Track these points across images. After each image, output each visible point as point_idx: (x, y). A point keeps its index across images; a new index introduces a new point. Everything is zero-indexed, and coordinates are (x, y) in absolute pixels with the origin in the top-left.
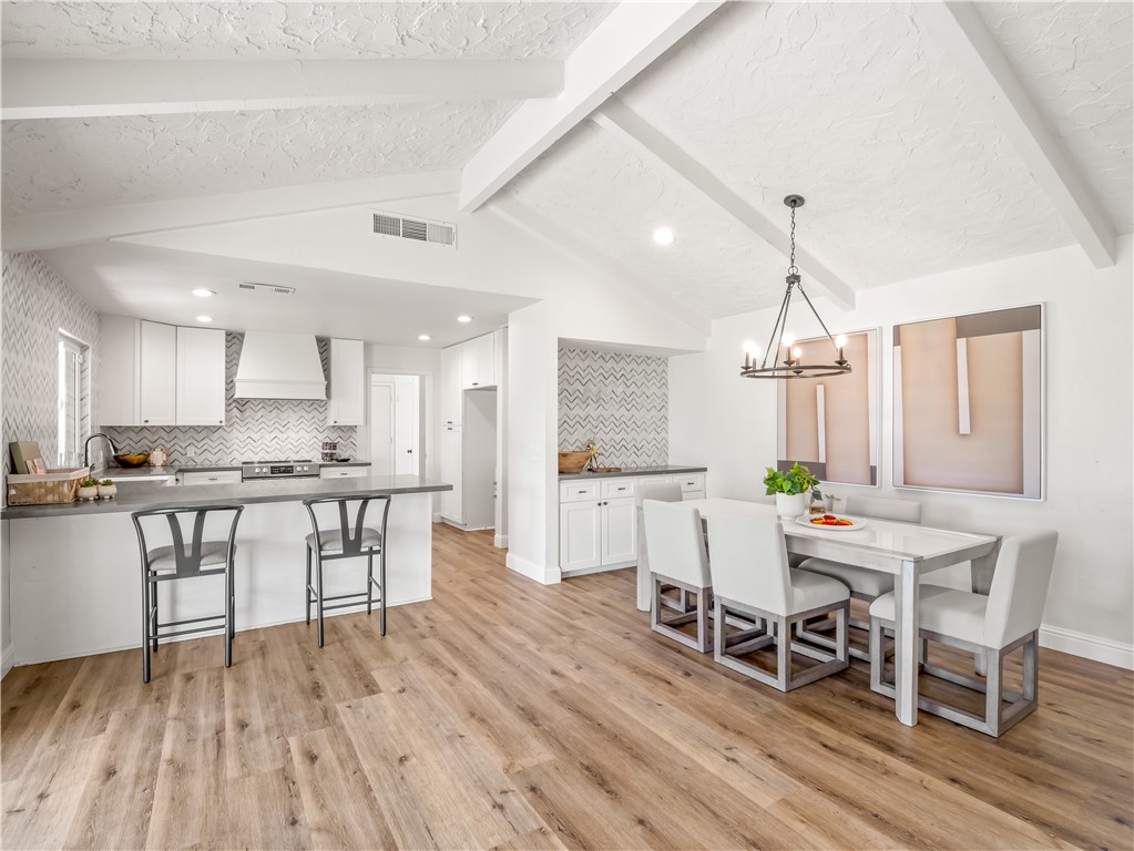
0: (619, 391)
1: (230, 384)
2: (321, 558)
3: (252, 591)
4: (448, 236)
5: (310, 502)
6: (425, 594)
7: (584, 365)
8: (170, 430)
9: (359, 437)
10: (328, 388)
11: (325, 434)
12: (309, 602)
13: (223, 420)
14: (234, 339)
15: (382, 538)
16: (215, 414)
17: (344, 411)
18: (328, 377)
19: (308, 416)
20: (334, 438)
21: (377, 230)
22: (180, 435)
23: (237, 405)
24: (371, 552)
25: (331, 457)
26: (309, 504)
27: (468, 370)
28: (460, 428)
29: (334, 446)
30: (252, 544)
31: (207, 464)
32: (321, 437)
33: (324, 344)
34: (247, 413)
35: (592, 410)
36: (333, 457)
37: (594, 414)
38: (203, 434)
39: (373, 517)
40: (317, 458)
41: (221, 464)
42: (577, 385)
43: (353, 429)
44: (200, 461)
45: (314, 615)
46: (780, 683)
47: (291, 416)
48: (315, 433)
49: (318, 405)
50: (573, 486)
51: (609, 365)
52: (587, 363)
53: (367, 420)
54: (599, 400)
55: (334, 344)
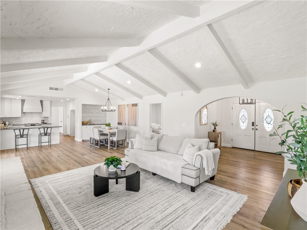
0: (96, 111)
1: (22, 109)
2: (41, 136)
3: (30, 141)
4: (62, 89)
5: (39, 128)
6: (59, 143)
7: (89, 107)
8: (9, 118)
9: (49, 119)
10: (42, 110)
11: (42, 118)
12: (39, 143)
13: (21, 116)
14: (23, 101)
15: (50, 133)
16: (19, 115)
17: (46, 114)
18: (42, 108)
19: (38, 115)
20: (44, 119)
21: (50, 89)
22: (11, 119)
23: (23, 113)
24: (49, 135)
25: (43, 123)
26: (39, 129)
27: (71, 107)
28: (70, 117)
29: (44, 121)
30: (30, 135)
31: (17, 124)
32: (41, 119)
33: (41, 102)
34: (25, 115)
35: (91, 114)
36: (43, 122)
37: (92, 115)
38: (16, 119)
39: (49, 131)
40: (40, 123)
41: (20, 124)
42: (88, 110)
43: (48, 117)
44: (16, 124)
45: (40, 145)
46: (99, 147)
47: (35, 115)
48: (40, 118)
49: (40, 113)
50: (84, 127)
51: (94, 107)
52: (90, 107)
53: (51, 116)
54: (92, 113)
55: (44, 102)
